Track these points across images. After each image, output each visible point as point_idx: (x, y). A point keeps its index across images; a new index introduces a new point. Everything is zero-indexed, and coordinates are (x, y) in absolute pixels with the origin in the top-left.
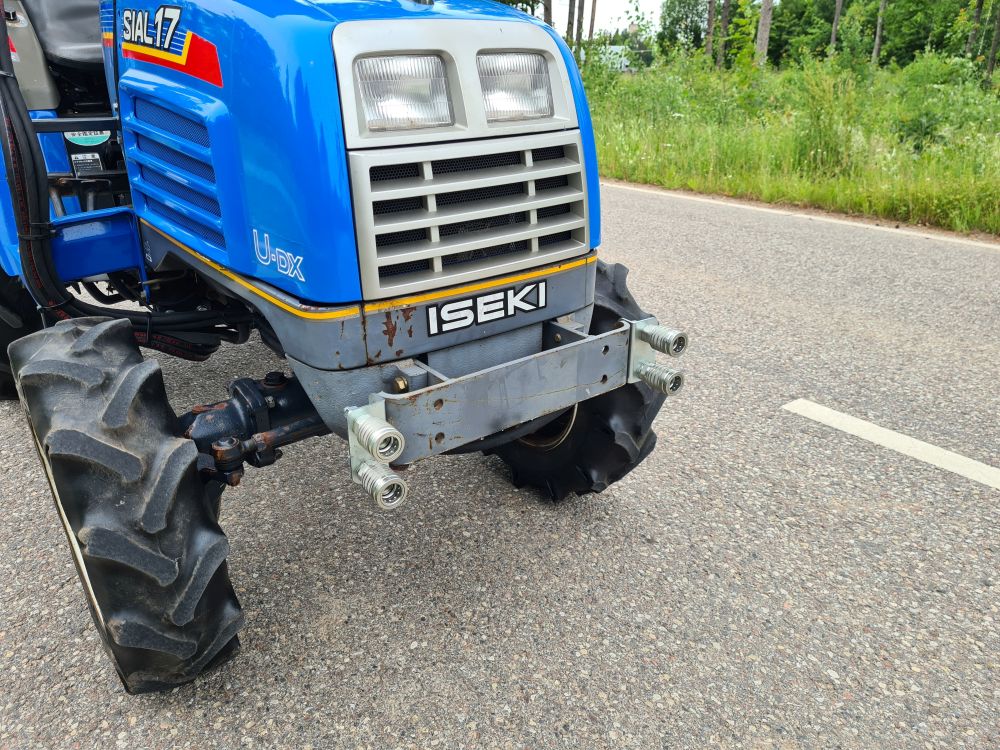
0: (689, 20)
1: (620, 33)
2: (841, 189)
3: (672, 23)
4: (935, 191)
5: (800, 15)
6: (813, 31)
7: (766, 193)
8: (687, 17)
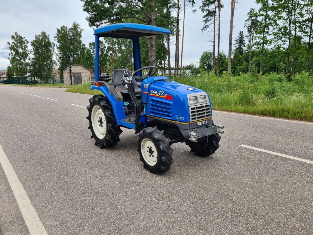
0: (208, 63)
1: (188, 66)
2: (251, 108)
3: (203, 64)
4: (271, 109)
5: (239, 61)
6: (243, 65)
7: (234, 110)
8: (207, 62)
